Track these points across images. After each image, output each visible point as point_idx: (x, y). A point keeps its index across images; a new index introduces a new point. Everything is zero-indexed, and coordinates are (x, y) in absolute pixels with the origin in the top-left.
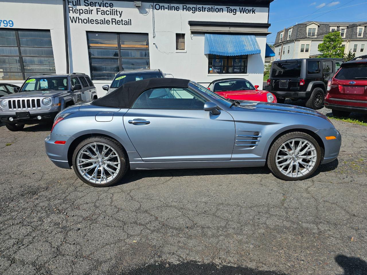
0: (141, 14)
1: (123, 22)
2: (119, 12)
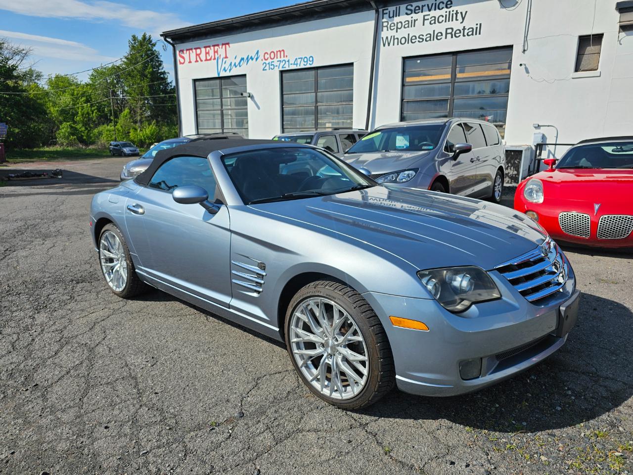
0: (504, 9)
1: (466, 31)
2: (461, 13)
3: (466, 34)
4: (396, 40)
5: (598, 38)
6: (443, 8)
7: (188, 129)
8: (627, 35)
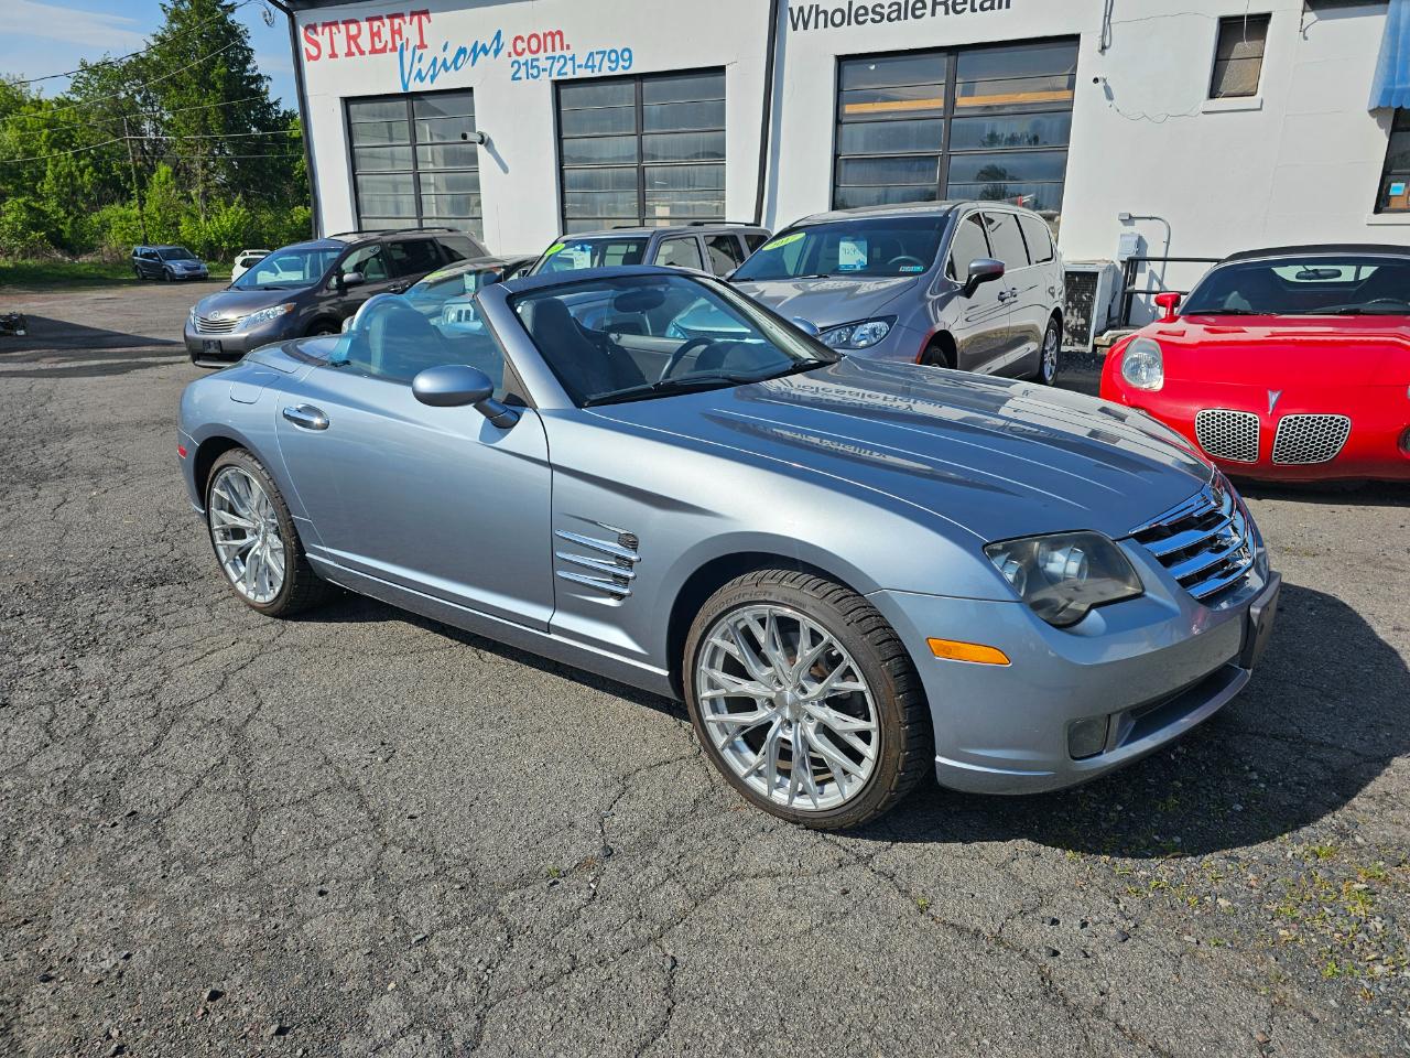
1: (977, 2)
3: (977, 6)
4: (822, 17)
5: (1260, 23)
7: (336, 218)
8: (1320, 19)
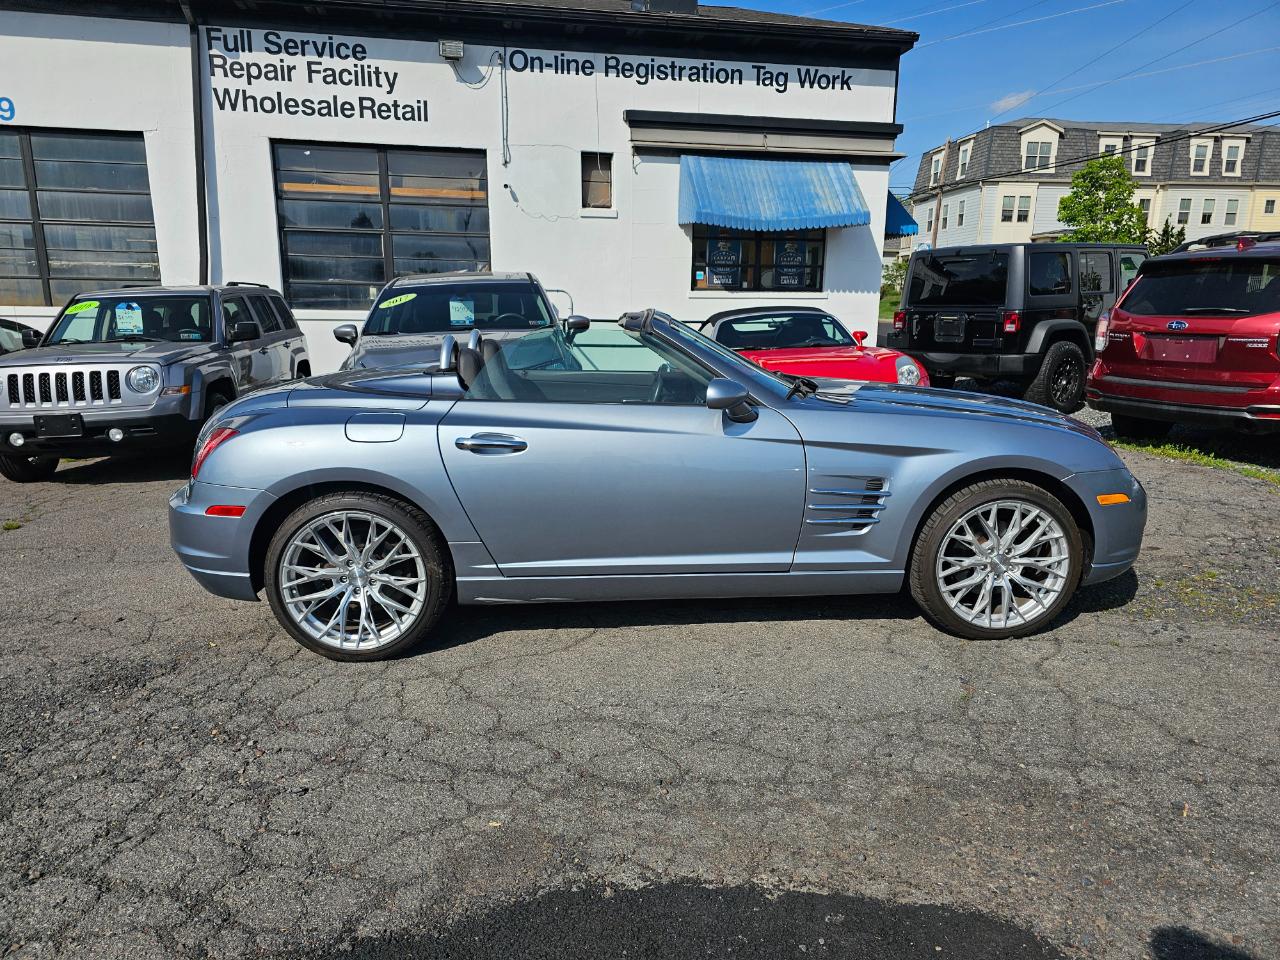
0: (463, 84)
1: (400, 112)
2: (386, 74)
3: (400, 115)
4: (250, 102)
5: (606, 159)
6: (347, 57)
8: (643, 161)
